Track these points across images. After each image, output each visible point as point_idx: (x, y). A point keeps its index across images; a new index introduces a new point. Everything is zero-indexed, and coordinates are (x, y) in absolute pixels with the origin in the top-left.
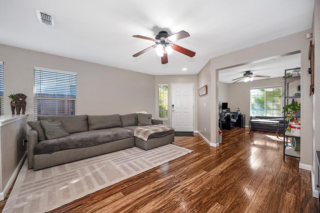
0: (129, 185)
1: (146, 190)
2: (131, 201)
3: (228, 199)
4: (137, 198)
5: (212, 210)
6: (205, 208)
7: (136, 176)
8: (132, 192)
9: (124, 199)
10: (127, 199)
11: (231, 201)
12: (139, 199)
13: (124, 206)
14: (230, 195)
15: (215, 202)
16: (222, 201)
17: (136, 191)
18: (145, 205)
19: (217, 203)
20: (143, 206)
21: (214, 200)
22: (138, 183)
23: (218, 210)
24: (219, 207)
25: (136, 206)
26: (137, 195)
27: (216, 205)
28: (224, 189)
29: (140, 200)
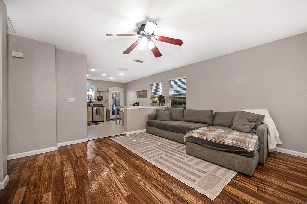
3: (72, 197)
5: (73, 182)
6: (78, 179)
11: (68, 198)
14: (74, 202)
15: (78, 186)
16: (75, 191)
19: (75, 187)
21: (80, 187)
23: (70, 185)
24: (72, 187)
27: (75, 186)
28: (85, 200)
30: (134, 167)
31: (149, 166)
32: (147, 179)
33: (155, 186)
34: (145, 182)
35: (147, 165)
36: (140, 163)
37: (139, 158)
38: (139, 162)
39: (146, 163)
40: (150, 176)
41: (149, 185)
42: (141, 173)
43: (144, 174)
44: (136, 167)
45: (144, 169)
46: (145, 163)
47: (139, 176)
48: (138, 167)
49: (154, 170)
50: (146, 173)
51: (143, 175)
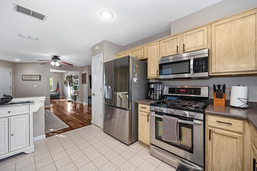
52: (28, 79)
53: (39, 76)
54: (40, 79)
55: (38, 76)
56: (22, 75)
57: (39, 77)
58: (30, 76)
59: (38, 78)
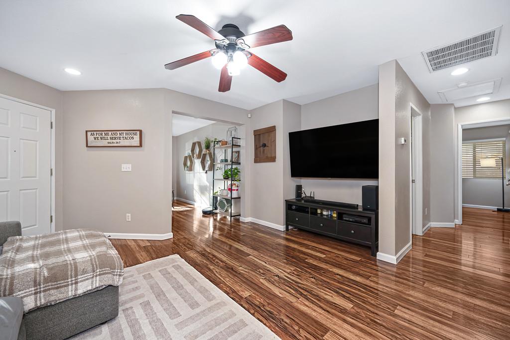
0: (301, 330)
1: (307, 306)
2: (335, 319)
4: (327, 313)
7: (265, 324)
8: (317, 322)
9: (338, 329)
10: (335, 324)
12: (328, 311)
13: (349, 326)
17: (314, 317)
18: (335, 304)
20: (338, 306)
22: (290, 316)
25: (341, 312)
26: (320, 314)
29: (328, 309)
30: (252, 282)
31: (225, 284)
32: (230, 267)
33: (222, 261)
34: (233, 264)
35: (228, 287)
36: (242, 291)
37: (246, 306)
38: (246, 294)
39: (230, 292)
40: (226, 270)
41: (229, 262)
42: (239, 274)
43: (234, 273)
44: (248, 282)
45: (235, 279)
46: (234, 292)
47: (242, 270)
48: (244, 282)
49: (219, 278)
50: (231, 273)
51: (236, 272)
52: (104, 143)
53: (138, 132)
54: (141, 145)
55: (136, 134)
56: (87, 132)
57: (137, 138)
58: (110, 133)
59: (136, 141)
